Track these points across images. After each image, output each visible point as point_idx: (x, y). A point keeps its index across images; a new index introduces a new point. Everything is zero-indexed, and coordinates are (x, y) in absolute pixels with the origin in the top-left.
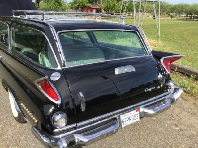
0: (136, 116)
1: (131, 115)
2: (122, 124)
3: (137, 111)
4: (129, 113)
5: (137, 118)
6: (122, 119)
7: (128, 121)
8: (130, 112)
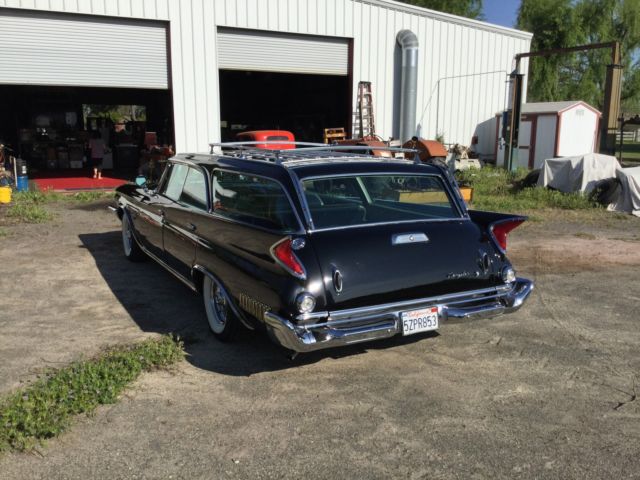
0: (432, 319)
1: (422, 317)
2: (405, 328)
3: (433, 311)
4: (417, 312)
5: (433, 323)
6: (404, 319)
7: (417, 326)
8: (421, 311)
